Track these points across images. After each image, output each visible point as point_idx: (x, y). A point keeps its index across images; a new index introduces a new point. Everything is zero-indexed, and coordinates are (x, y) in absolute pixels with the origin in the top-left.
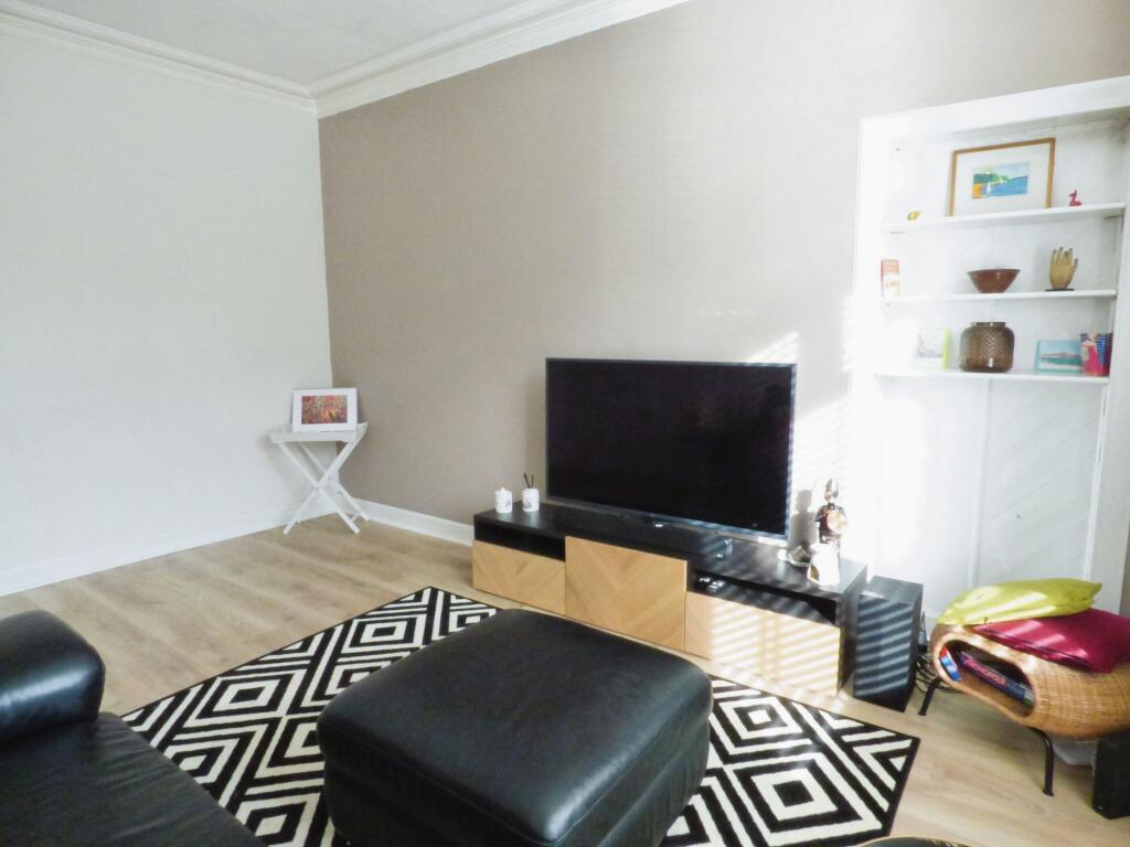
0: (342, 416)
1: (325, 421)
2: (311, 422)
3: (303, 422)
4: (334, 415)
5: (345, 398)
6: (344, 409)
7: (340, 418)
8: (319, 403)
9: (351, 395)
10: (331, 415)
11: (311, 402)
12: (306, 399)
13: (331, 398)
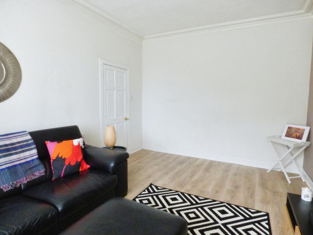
0: (300, 137)
1: (294, 137)
2: (288, 137)
3: (286, 136)
4: (298, 136)
5: (304, 130)
6: (302, 135)
7: (300, 138)
8: (293, 130)
9: (307, 129)
10: (296, 135)
11: (291, 129)
12: (289, 128)
13: (299, 129)
